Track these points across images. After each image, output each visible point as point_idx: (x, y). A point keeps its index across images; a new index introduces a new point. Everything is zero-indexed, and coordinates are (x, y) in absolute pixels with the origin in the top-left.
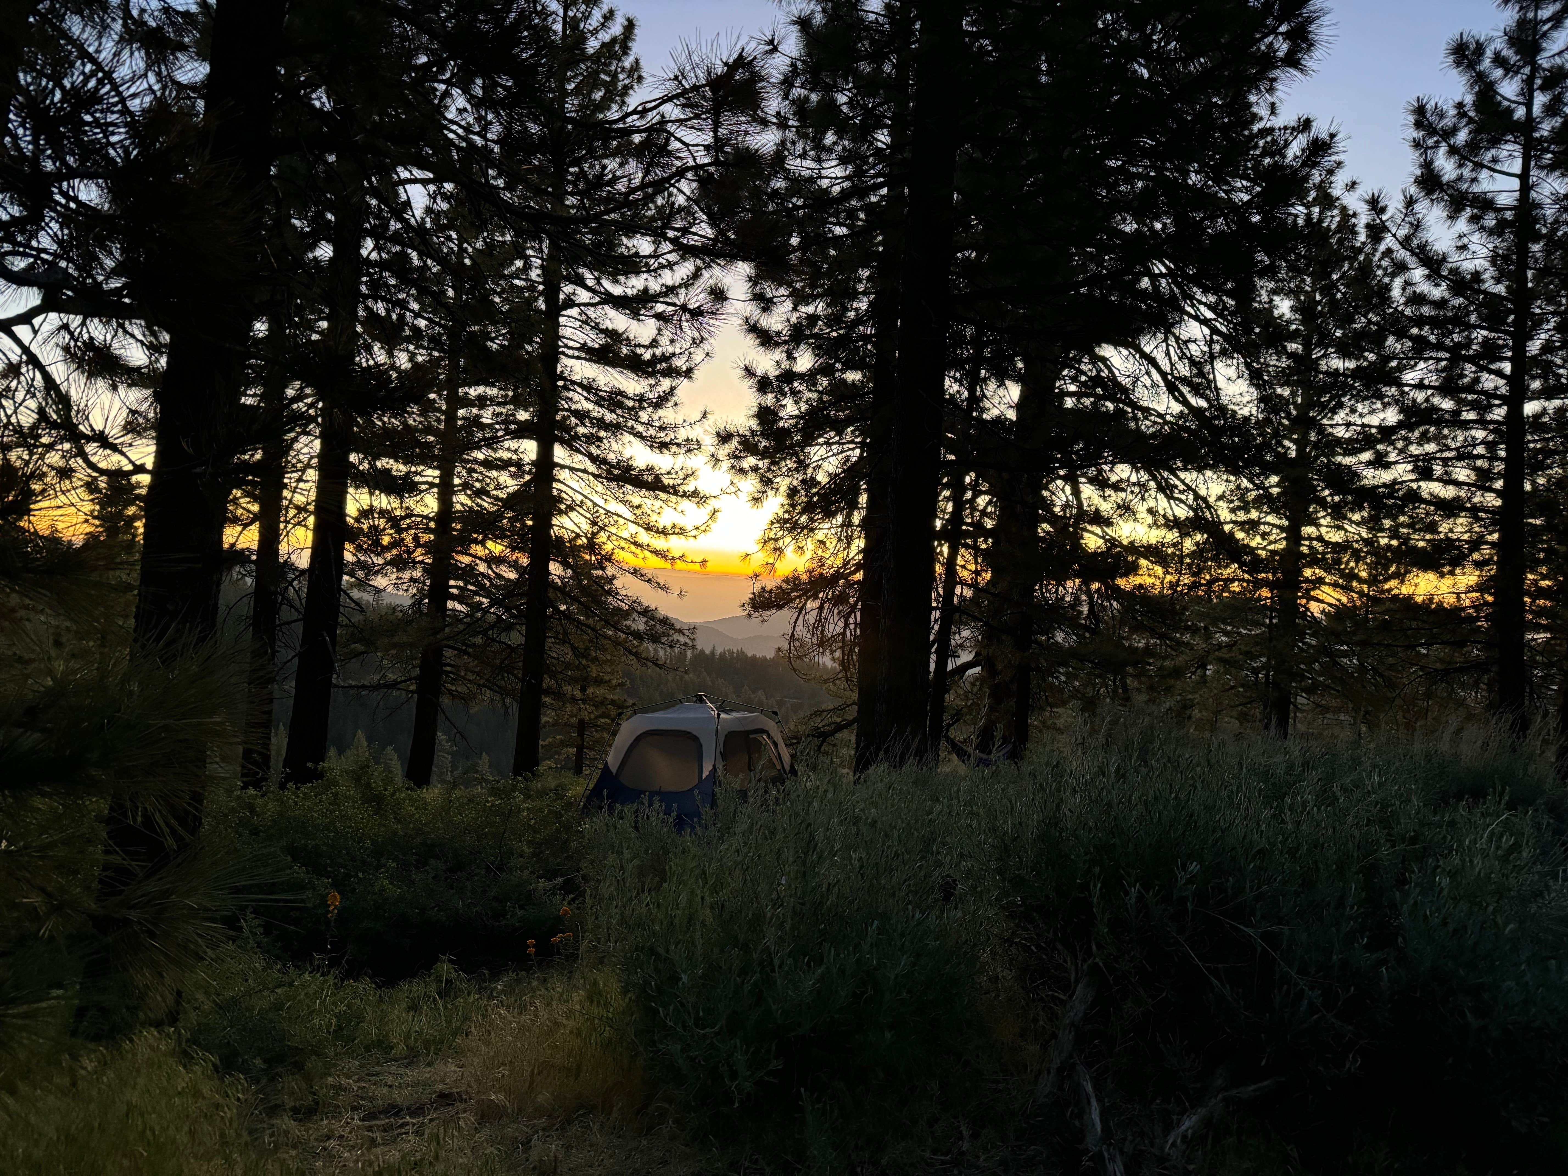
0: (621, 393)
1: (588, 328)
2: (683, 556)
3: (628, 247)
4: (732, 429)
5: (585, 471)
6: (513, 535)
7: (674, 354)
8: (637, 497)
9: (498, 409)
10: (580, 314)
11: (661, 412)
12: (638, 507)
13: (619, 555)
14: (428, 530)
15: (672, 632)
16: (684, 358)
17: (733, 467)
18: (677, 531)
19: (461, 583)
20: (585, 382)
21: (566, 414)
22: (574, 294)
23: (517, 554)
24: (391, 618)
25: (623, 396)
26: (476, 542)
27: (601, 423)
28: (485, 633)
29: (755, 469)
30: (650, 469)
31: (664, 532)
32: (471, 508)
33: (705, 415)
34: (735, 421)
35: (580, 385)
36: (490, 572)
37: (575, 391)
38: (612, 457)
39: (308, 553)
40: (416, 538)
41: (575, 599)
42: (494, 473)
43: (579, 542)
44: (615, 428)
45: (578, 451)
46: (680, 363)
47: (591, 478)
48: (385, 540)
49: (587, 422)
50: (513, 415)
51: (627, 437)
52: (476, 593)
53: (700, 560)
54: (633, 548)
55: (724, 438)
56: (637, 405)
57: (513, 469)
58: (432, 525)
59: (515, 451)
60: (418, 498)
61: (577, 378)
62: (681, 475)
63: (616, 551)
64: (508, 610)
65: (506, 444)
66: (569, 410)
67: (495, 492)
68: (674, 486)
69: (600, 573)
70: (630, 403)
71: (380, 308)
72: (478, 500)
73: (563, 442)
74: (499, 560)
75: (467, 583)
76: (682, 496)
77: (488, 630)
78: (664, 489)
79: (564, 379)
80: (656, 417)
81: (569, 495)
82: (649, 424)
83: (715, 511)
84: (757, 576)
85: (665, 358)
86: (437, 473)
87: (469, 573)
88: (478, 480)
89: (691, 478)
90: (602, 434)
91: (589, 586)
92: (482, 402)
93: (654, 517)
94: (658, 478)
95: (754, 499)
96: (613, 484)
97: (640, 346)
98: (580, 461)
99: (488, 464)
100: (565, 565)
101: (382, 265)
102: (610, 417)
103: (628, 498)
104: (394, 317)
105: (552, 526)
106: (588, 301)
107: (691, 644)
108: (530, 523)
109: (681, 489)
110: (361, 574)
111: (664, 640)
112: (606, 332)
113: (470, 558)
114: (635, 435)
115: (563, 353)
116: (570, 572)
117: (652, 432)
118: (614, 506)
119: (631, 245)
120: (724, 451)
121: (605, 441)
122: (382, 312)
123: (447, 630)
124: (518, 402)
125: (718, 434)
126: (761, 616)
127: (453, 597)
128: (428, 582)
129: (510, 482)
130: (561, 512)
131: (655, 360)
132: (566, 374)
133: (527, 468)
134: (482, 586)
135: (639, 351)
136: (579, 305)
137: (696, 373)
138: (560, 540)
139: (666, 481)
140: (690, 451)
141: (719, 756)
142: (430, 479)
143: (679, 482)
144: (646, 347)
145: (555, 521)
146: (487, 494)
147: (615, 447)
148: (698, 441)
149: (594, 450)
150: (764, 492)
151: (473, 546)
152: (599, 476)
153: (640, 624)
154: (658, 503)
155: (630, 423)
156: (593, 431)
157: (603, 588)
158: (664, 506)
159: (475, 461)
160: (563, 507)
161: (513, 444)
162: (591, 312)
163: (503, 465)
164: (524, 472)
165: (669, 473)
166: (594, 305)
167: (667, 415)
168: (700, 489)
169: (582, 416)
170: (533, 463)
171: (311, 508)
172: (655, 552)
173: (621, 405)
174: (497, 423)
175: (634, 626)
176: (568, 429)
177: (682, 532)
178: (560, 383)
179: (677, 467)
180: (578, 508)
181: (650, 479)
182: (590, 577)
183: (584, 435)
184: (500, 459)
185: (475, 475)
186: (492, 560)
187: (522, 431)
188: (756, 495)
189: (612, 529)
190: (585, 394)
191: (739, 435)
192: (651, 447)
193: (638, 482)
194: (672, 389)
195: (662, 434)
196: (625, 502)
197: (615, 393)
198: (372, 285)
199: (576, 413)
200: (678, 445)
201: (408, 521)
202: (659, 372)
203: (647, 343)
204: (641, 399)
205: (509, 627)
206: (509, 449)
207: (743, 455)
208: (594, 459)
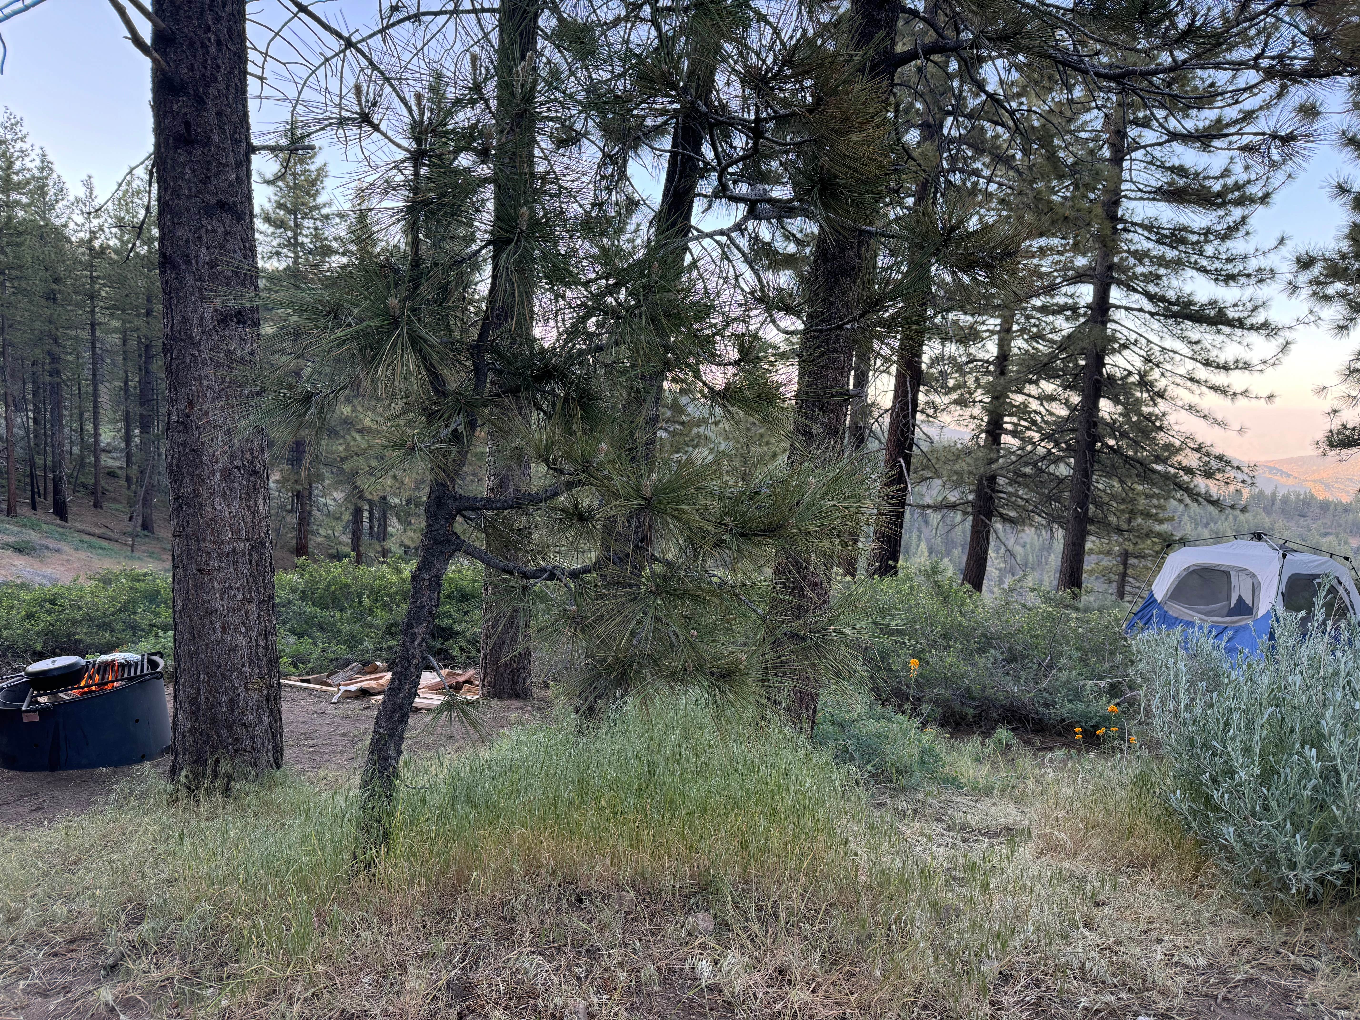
0: (1185, 229)
1: (1153, 168)
2: (1246, 391)
3: (1202, 79)
4: (1315, 254)
5: (1141, 310)
6: (1065, 375)
7: (1249, 182)
8: (1195, 332)
9: (1057, 258)
10: (1145, 155)
11: (1229, 244)
12: (1197, 342)
13: (1172, 391)
14: (988, 372)
15: (1228, 468)
16: (1260, 183)
17: (1315, 294)
18: (1240, 365)
19: (1015, 420)
20: (1146, 222)
21: (1125, 255)
22: (1140, 136)
23: (1068, 393)
24: (953, 450)
25: (1187, 232)
26: (1031, 382)
27: (1162, 261)
28: (1035, 465)
29: (1343, 295)
30: (1213, 303)
31: (1225, 368)
32: (1027, 351)
33: (1282, 241)
34: (1321, 244)
35: (1142, 226)
36: (1042, 410)
37: (1136, 232)
38: (1171, 295)
39: (891, 395)
40: (977, 379)
41: (1124, 435)
42: (1051, 318)
43: (1131, 379)
44: (1176, 265)
45: (1135, 290)
46: (1255, 190)
47: (1147, 316)
48: (951, 383)
49: (1146, 260)
50: (1072, 262)
51: (1189, 272)
52: (1028, 428)
53: (1266, 394)
54: (1189, 384)
55: (1305, 263)
56: (1202, 238)
57: (1069, 313)
58: (992, 368)
59: (1071, 296)
60: (980, 345)
61: (1137, 219)
62: (1250, 306)
63: (1169, 388)
64: (1057, 444)
65: (1064, 290)
66: (1128, 251)
67: (1050, 336)
68: (1240, 320)
69: (1150, 409)
70: (1194, 238)
71: (956, 178)
72: (1034, 344)
73: (1119, 283)
74: (1051, 398)
75: (1021, 419)
76: (1249, 329)
77: (1037, 461)
78: (1230, 323)
79: (1126, 222)
80: (1222, 249)
81: (1123, 335)
82: (1215, 257)
83: (1287, 343)
84: (1335, 411)
85: (1237, 187)
86: (998, 321)
87: (1023, 410)
88: (1034, 325)
89: (1261, 309)
90: (1162, 271)
91: (1139, 422)
92: (1043, 252)
93: (1214, 352)
94: (1221, 312)
95: (1339, 327)
96: (1170, 321)
97: (1208, 178)
98: (1138, 300)
99: (1044, 310)
100: (1116, 401)
101: (961, 140)
102: (1171, 254)
103: (1186, 334)
104: (969, 184)
105: (1104, 365)
106: (1154, 141)
107: (1250, 481)
108: (1082, 363)
109: (1248, 322)
110: (931, 412)
111: (1218, 476)
112: (1172, 169)
113: (1024, 397)
114: (1198, 270)
115: (1125, 196)
116: (1120, 409)
117: (1217, 265)
118: (1169, 343)
119: (1206, 76)
120: (1303, 278)
121: (1164, 278)
122: (958, 182)
123: (1001, 461)
124: (1077, 248)
125: (1298, 260)
126: (1338, 455)
127: (1007, 432)
128: (986, 419)
129: (1065, 325)
130: (1114, 351)
131: (1226, 190)
132: (1127, 217)
133: (1082, 311)
134: (1034, 422)
135: (1207, 183)
136: (1144, 147)
137: (1275, 198)
138: (1111, 377)
139: (1232, 314)
140: (1261, 281)
141: (1280, 596)
142: (991, 328)
143: (1246, 314)
144: (1216, 178)
145: (1107, 360)
146: (1042, 337)
147: (1175, 283)
148: (1272, 270)
149: (1152, 288)
150: (1351, 320)
151: (1027, 385)
152: (1157, 314)
153: (1191, 460)
154: (1221, 338)
155: (1194, 258)
156: (1152, 269)
157: (1153, 423)
158: (1226, 340)
159: (1034, 308)
160: (1116, 346)
161: (1069, 290)
162: (1157, 151)
163: (1061, 309)
164: (1079, 315)
165: (1235, 305)
166: (1161, 144)
167: (1237, 245)
168: (1271, 321)
169: (1141, 256)
170: (1088, 306)
171: (894, 358)
172: (1214, 388)
173: (1183, 241)
174: (1056, 270)
175: (1185, 463)
176: (1125, 270)
177: (1247, 366)
178: (1120, 226)
179: (1245, 299)
180: (1132, 347)
181: (1213, 313)
182: (1140, 414)
183: (1142, 274)
184: (1057, 304)
185: (1033, 321)
186: (1044, 398)
187: (1080, 277)
188: (1341, 323)
189: (1168, 367)
190: (1146, 234)
191: (1325, 260)
192: (1216, 280)
193: (1199, 318)
194: (1244, 219)
195: (1229, 266)
196: (1182, 338)
197: (1180, 230)
198: (953, 160)
199: (1135, 254)
200: (1248, 276)
201: (971, 365)
202: (1230, 202)
203: (1218, 174)
204: (1207, 232)
205: (1057, 461)
206: (1066, 295)
207: (1328, 280)
208: (1151, 297)
